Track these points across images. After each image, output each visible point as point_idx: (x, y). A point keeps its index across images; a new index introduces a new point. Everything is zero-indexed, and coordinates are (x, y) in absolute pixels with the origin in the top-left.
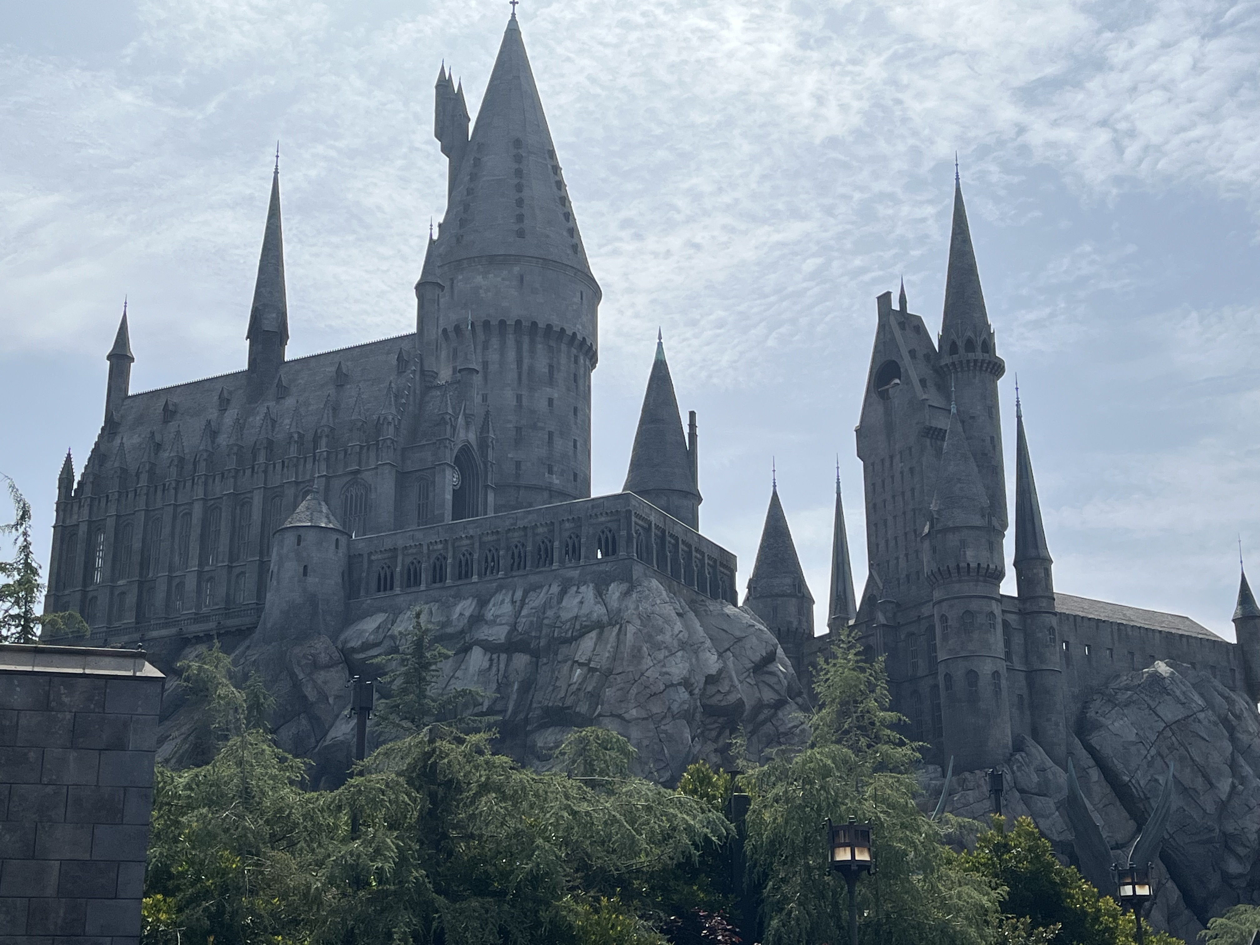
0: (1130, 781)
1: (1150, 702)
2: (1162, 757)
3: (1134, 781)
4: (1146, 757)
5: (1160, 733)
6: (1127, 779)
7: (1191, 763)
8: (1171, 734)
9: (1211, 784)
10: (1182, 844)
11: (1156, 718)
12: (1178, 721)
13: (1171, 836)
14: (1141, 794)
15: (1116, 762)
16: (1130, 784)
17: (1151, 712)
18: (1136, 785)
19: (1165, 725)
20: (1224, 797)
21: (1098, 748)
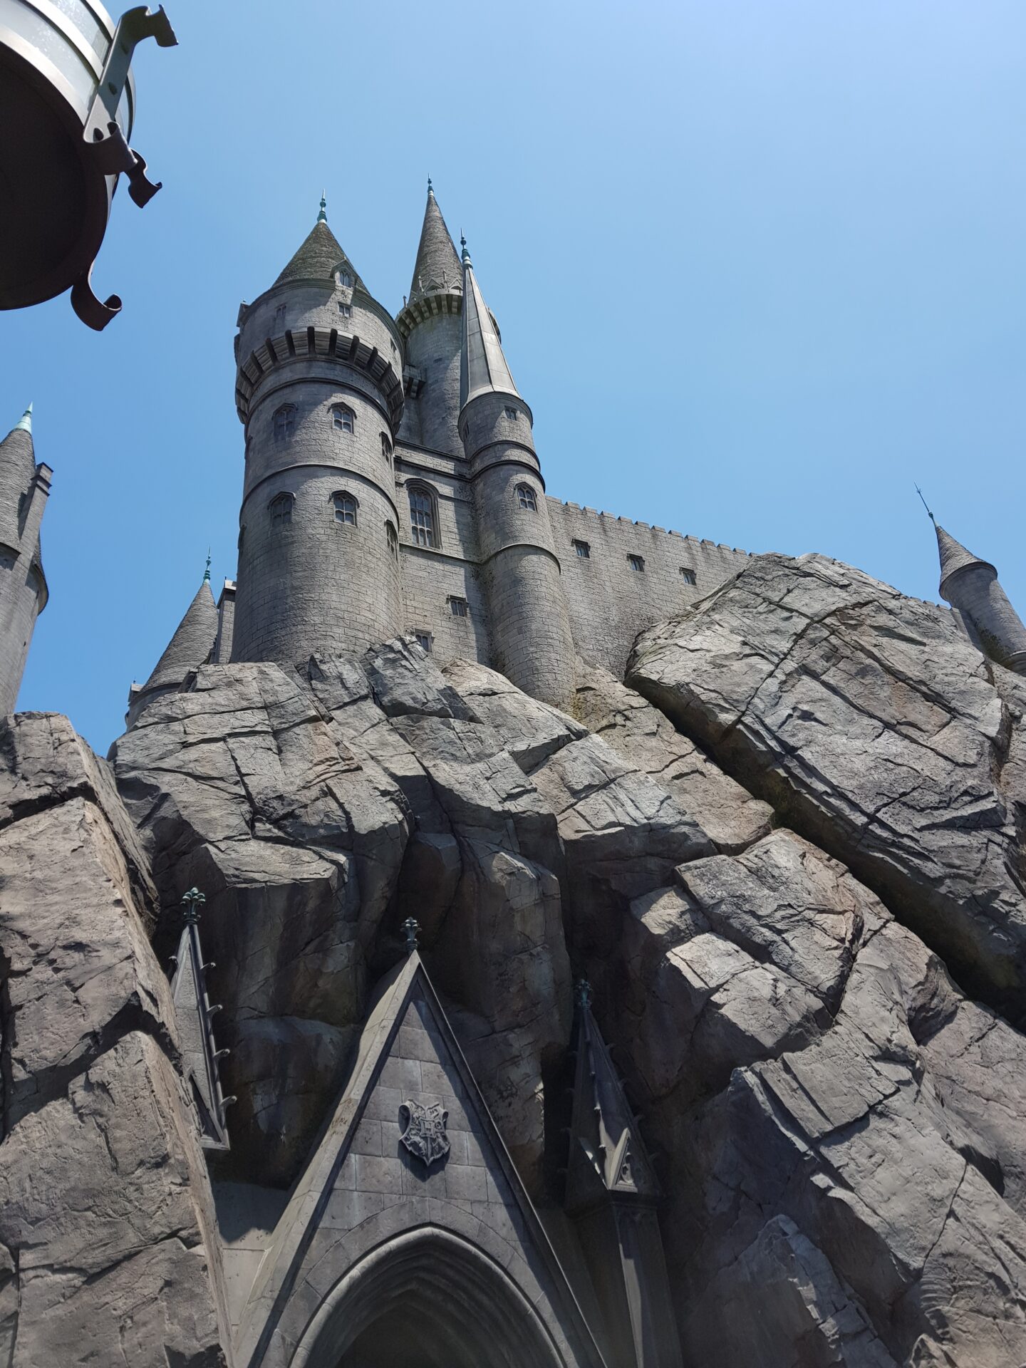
0: (739, 721)
1: (770, 594)
2: (815, 676)
3: (747, 720)
4: (771, 675)
5: (800, 636)
6: (727, 718)
7: (888, 678)
8: (826, 633)
9: (951, 710)
10: (902, 829)
11: (787, 614)
12: (838, 610)
13: (873, 818)
14: (773, 743)
15: (697, 690)
16: (740, 727)
17: (772, 607)
18: (757, 727)
19: (808, 621)
20: (993, 731)
21: (654, 677)
